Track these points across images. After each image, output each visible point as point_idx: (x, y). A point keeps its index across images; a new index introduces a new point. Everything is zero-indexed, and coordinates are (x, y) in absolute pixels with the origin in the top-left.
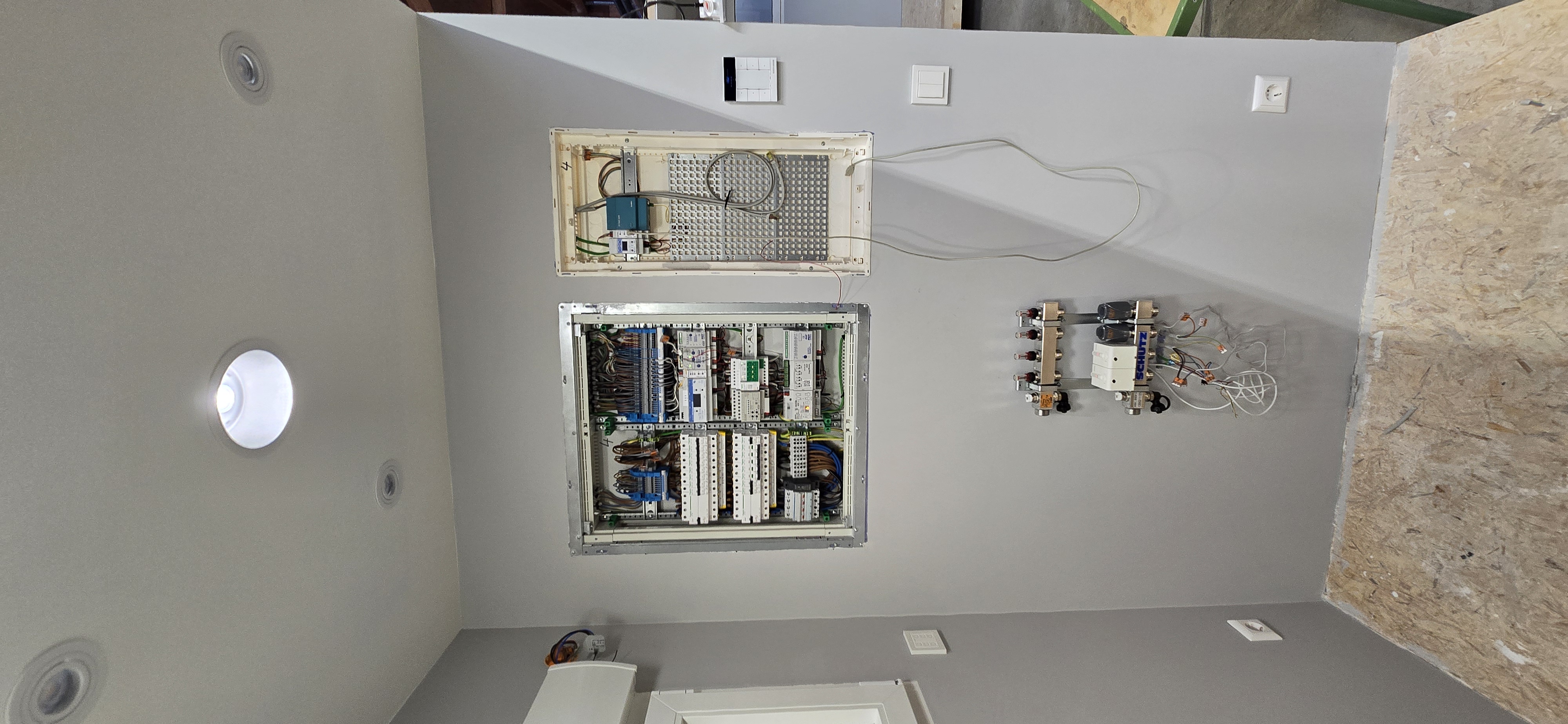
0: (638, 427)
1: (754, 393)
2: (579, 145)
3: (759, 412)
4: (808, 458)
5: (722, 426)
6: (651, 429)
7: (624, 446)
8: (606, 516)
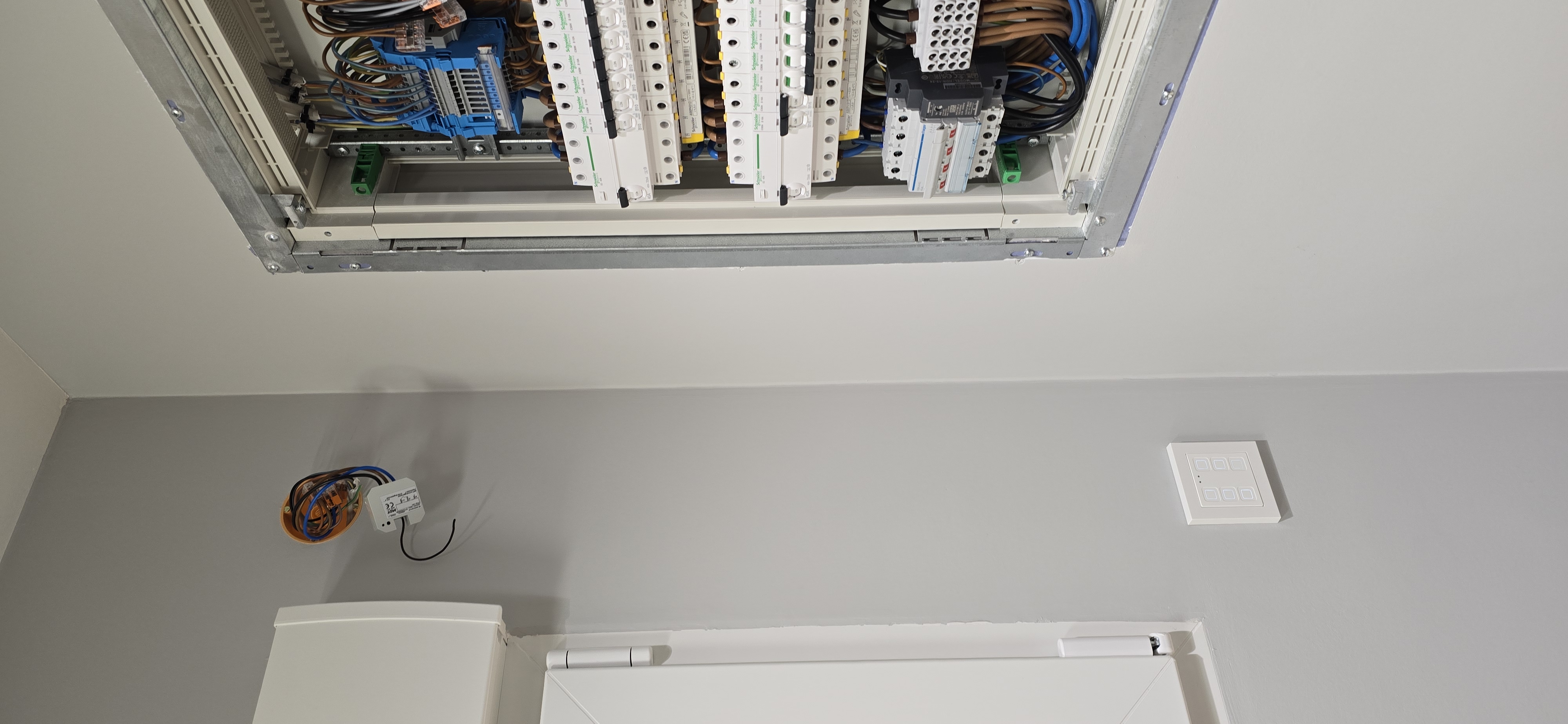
8: (344, 147)
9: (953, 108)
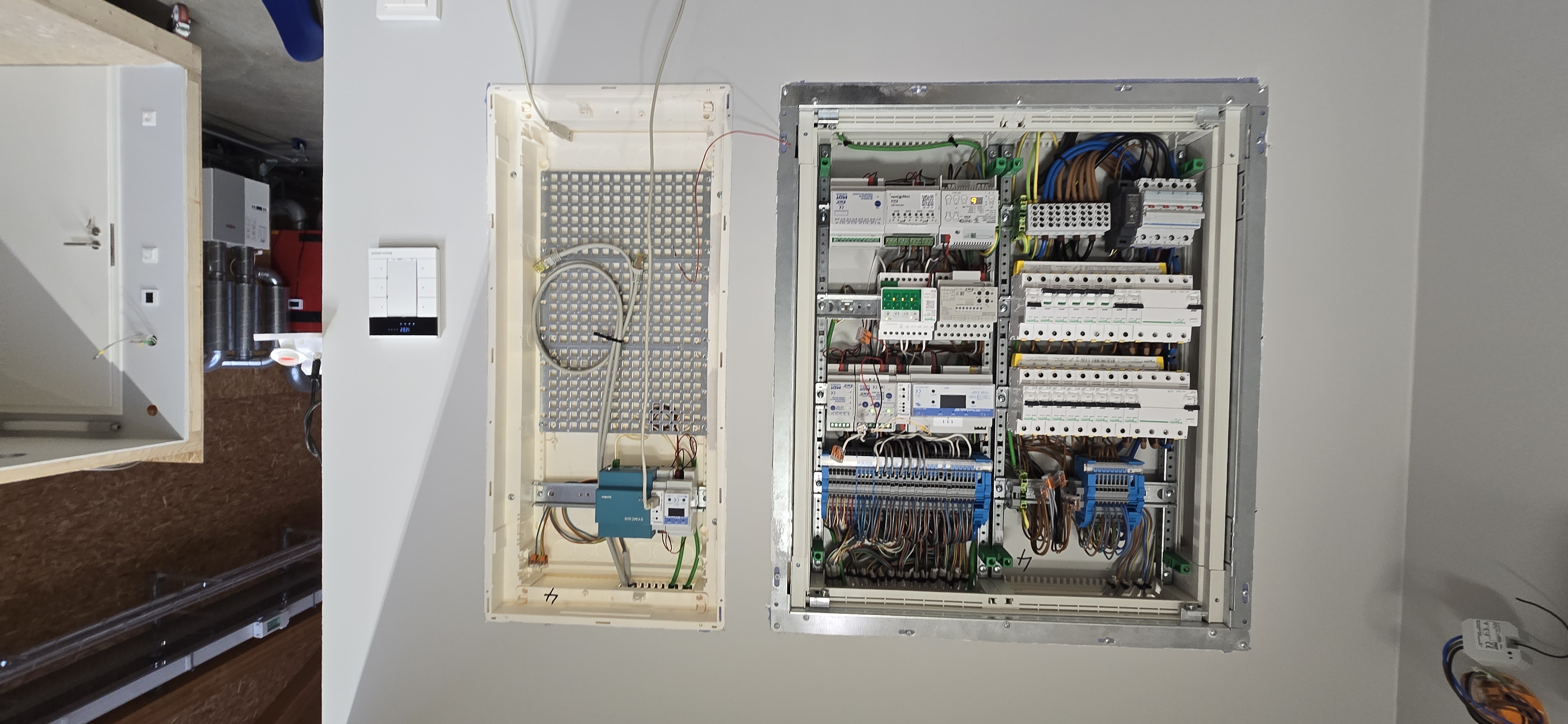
0: (998, 506)
1: (941, 298)
2: (519, 574)
3: (979, 289)
4: (1072, 201)
5: (1002, 359)
6: (1003, 484)
7: (1033, 534)
8: (1164, 573)
9: (1133, 209)
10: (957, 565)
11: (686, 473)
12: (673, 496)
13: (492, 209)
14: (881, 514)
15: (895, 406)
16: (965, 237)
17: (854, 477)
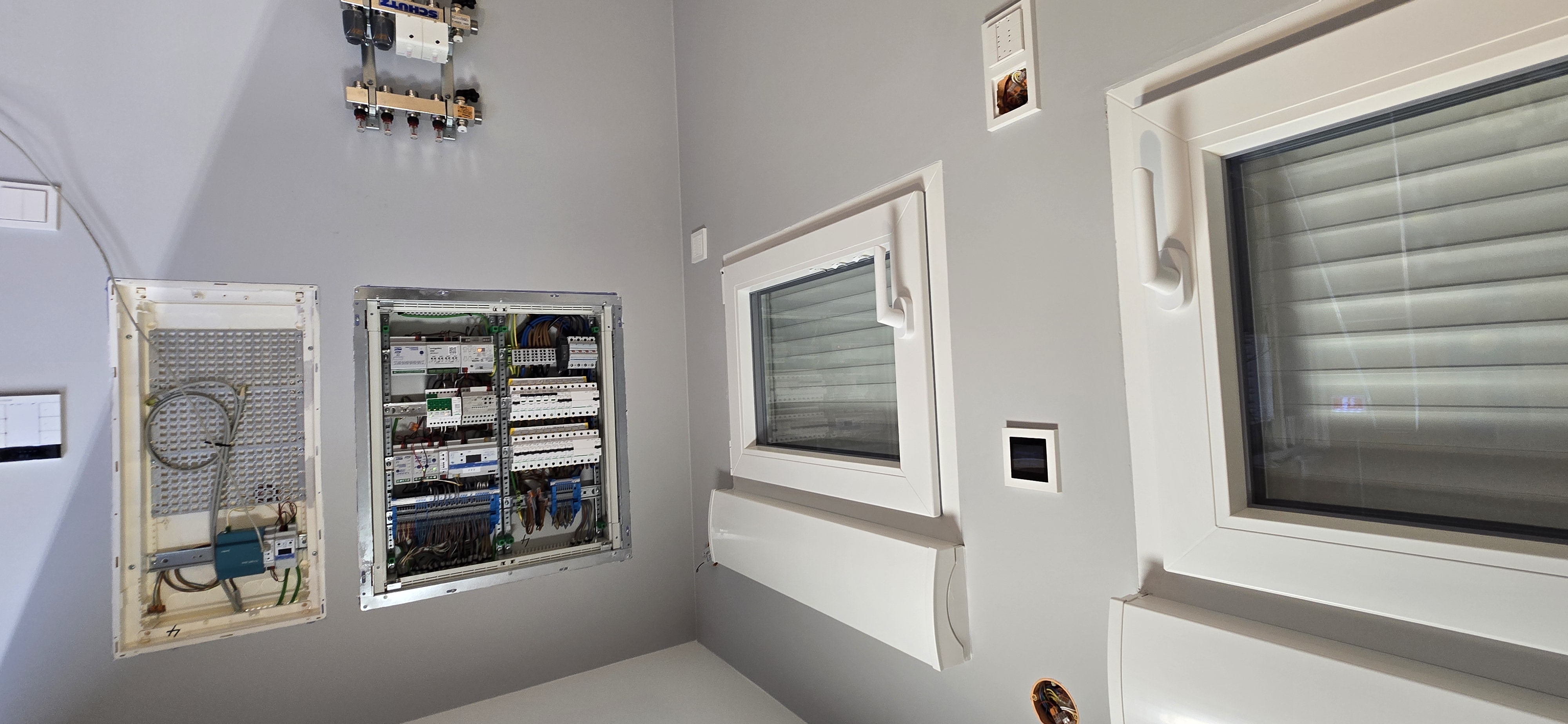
0: (507, 512)
1: (463, 403)
2: (141, 622)
3: (485, 397)
4: (536, 347)
5: (503, 431)
6: (508, 500)
8: (597, 529)
9: (565, 352)
10: (484, 551)
11: (289, 526)
12: (282, 541)
13: (114, 363)
14: (433, 528)
15: (438, 465)
16: (476, 369)
17: (414, 510)
